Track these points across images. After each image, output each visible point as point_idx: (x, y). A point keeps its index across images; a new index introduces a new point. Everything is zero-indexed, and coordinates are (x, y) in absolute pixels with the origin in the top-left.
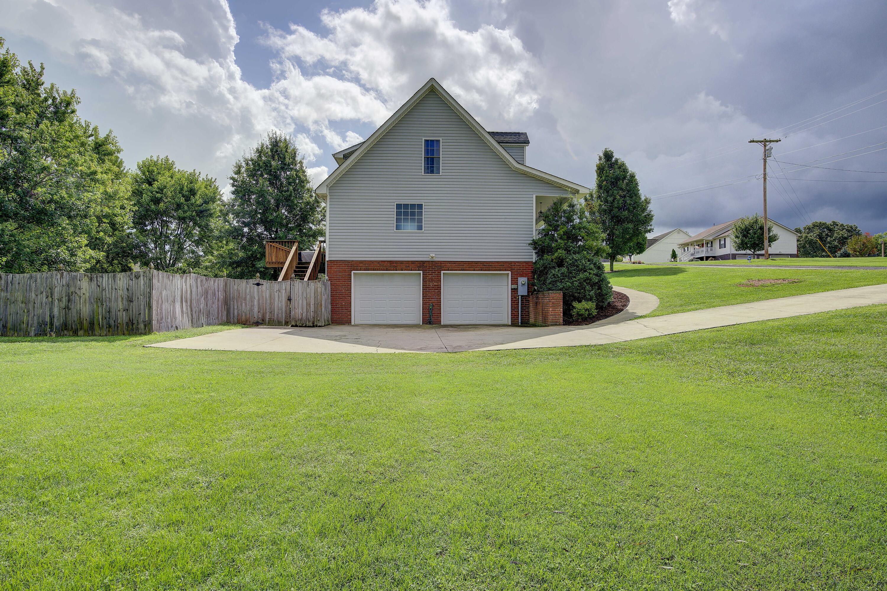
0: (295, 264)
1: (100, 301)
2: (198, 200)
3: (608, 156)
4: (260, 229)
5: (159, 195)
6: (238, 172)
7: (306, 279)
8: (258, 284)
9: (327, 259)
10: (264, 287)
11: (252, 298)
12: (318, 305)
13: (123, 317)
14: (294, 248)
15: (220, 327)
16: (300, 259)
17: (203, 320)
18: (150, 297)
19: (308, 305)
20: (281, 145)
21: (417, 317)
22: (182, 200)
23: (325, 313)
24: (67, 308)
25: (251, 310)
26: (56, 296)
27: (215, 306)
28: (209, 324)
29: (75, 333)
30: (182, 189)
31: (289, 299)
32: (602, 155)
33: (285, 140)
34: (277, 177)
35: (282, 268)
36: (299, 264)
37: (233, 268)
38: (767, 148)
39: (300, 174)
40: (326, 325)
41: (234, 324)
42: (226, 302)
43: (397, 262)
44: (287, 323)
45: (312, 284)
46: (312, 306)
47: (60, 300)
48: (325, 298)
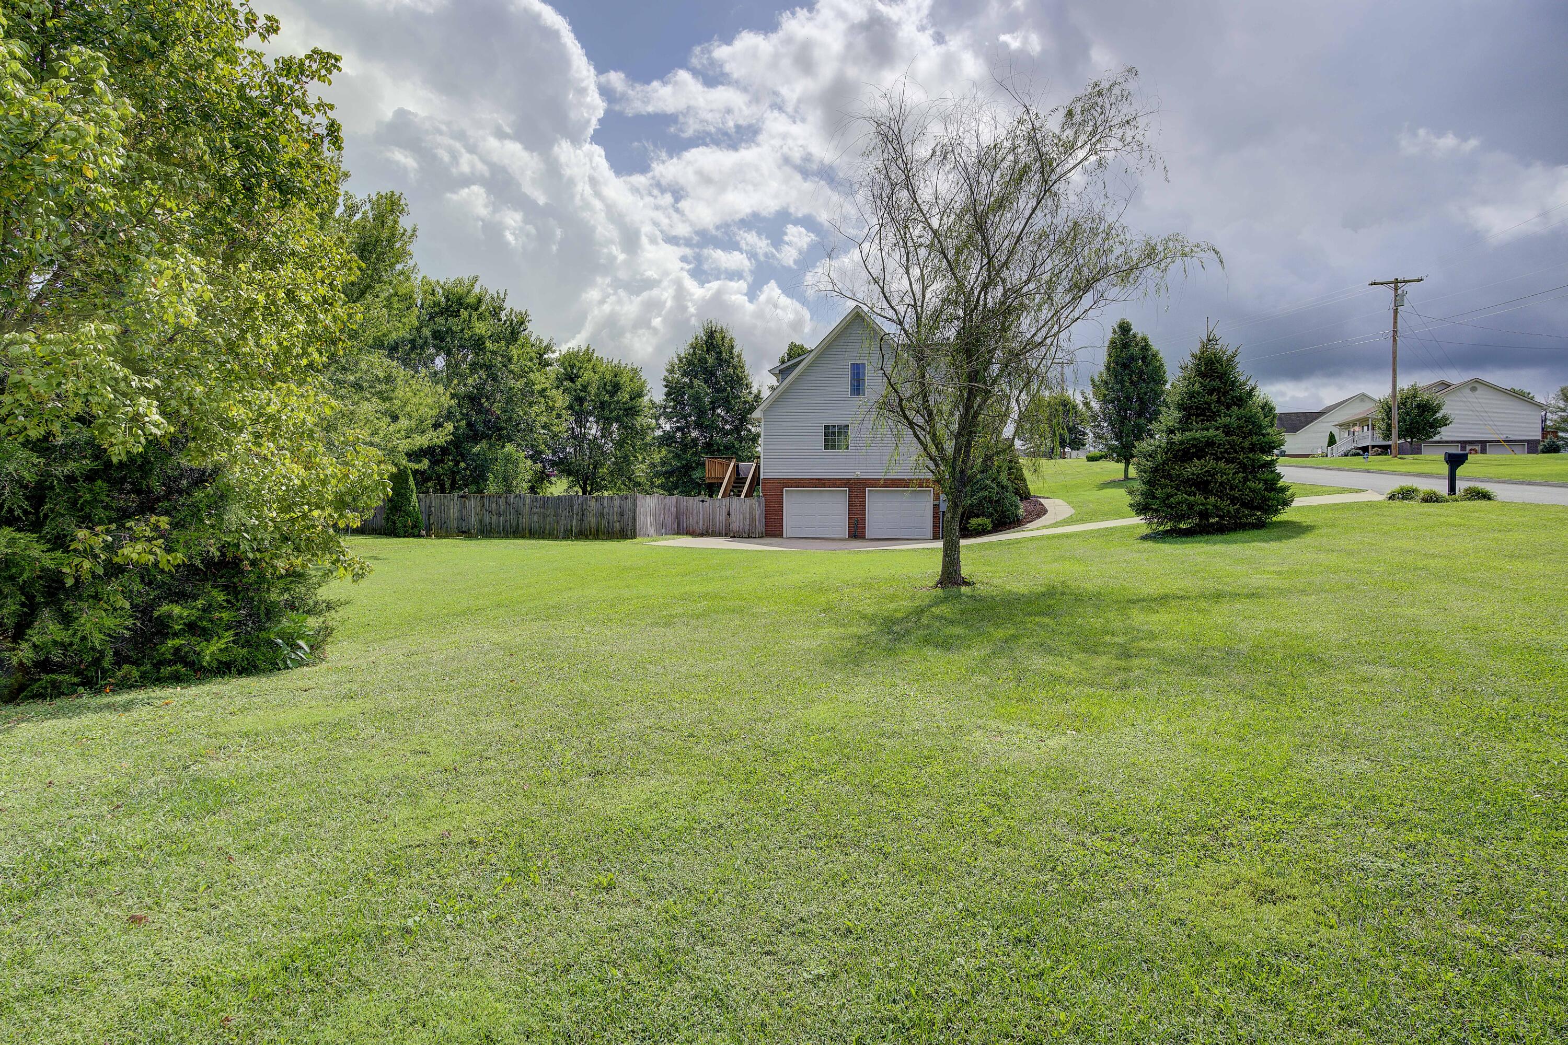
0: (733, 480)
1: (602, 515)
2: (623, 396)
3: (1124, 328)
4: (695, 433)
5: (583, 394)
6: (671, 371)
7: (743, 496)
8: (703, 501)
9: (762, 477)
10: (708, 504)
11: (698, 513)
12: (752, 519)
13: (617, 527)
14: (732, 464)
15: (672, 536)
16: (738, 474)
17: (663, 531)
18: (635, 513)
19: (745, 519)
20: (718, 336)
21: (843, 529)
22: (607, 397)
23: (760, 526)
24: (582, 520)
25: (697, 523)
26: (575, 512)
27: (670, 520)
28: (666, 534)
29: (587, 538)
30: (605, 384)
31: (729, 514)
32: (1116, 327)
33: (722, 329)
34: (713, 374)
35: (721, 484)
36: (737, 479)
37: (666, 478)
38: (1400, 292)
39: (738, 371)
40: (761, 536)
41: (683, 534)
42: (678, 516)
43: (824, 479)
44: (726, 535)
45: (748, 501)
46: (748, 520)
47: (577, 514)
48: (759, 513)
